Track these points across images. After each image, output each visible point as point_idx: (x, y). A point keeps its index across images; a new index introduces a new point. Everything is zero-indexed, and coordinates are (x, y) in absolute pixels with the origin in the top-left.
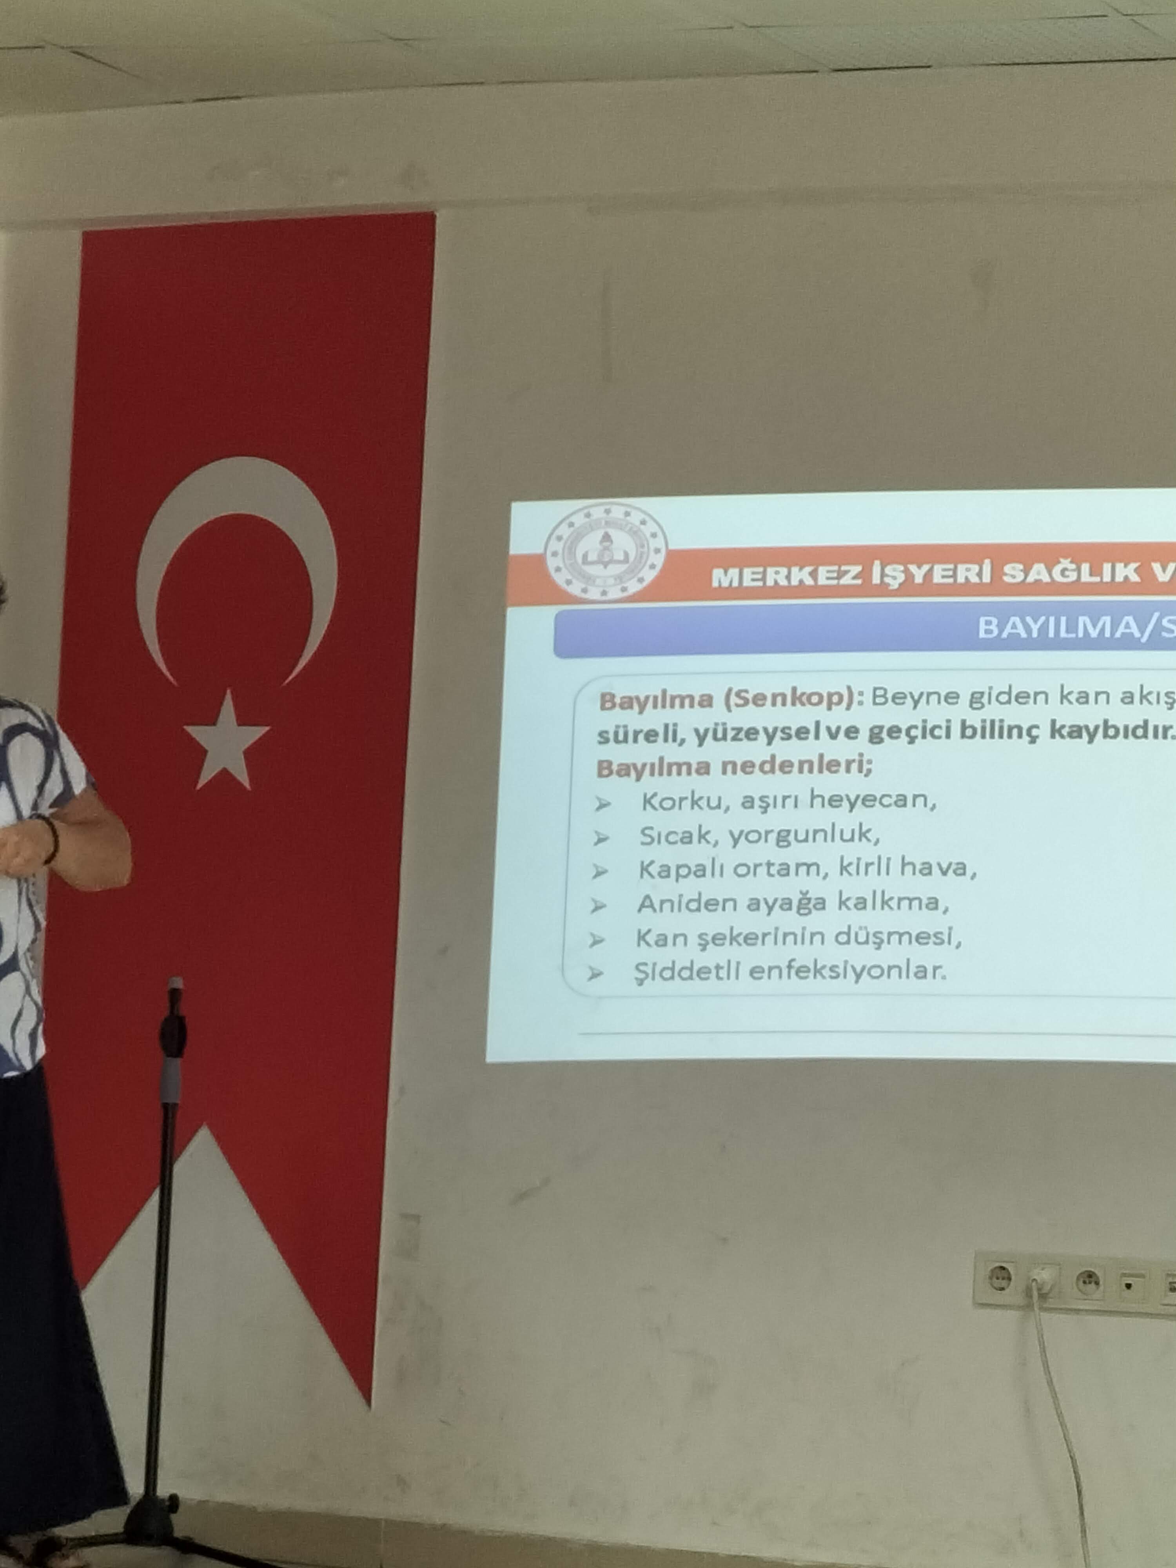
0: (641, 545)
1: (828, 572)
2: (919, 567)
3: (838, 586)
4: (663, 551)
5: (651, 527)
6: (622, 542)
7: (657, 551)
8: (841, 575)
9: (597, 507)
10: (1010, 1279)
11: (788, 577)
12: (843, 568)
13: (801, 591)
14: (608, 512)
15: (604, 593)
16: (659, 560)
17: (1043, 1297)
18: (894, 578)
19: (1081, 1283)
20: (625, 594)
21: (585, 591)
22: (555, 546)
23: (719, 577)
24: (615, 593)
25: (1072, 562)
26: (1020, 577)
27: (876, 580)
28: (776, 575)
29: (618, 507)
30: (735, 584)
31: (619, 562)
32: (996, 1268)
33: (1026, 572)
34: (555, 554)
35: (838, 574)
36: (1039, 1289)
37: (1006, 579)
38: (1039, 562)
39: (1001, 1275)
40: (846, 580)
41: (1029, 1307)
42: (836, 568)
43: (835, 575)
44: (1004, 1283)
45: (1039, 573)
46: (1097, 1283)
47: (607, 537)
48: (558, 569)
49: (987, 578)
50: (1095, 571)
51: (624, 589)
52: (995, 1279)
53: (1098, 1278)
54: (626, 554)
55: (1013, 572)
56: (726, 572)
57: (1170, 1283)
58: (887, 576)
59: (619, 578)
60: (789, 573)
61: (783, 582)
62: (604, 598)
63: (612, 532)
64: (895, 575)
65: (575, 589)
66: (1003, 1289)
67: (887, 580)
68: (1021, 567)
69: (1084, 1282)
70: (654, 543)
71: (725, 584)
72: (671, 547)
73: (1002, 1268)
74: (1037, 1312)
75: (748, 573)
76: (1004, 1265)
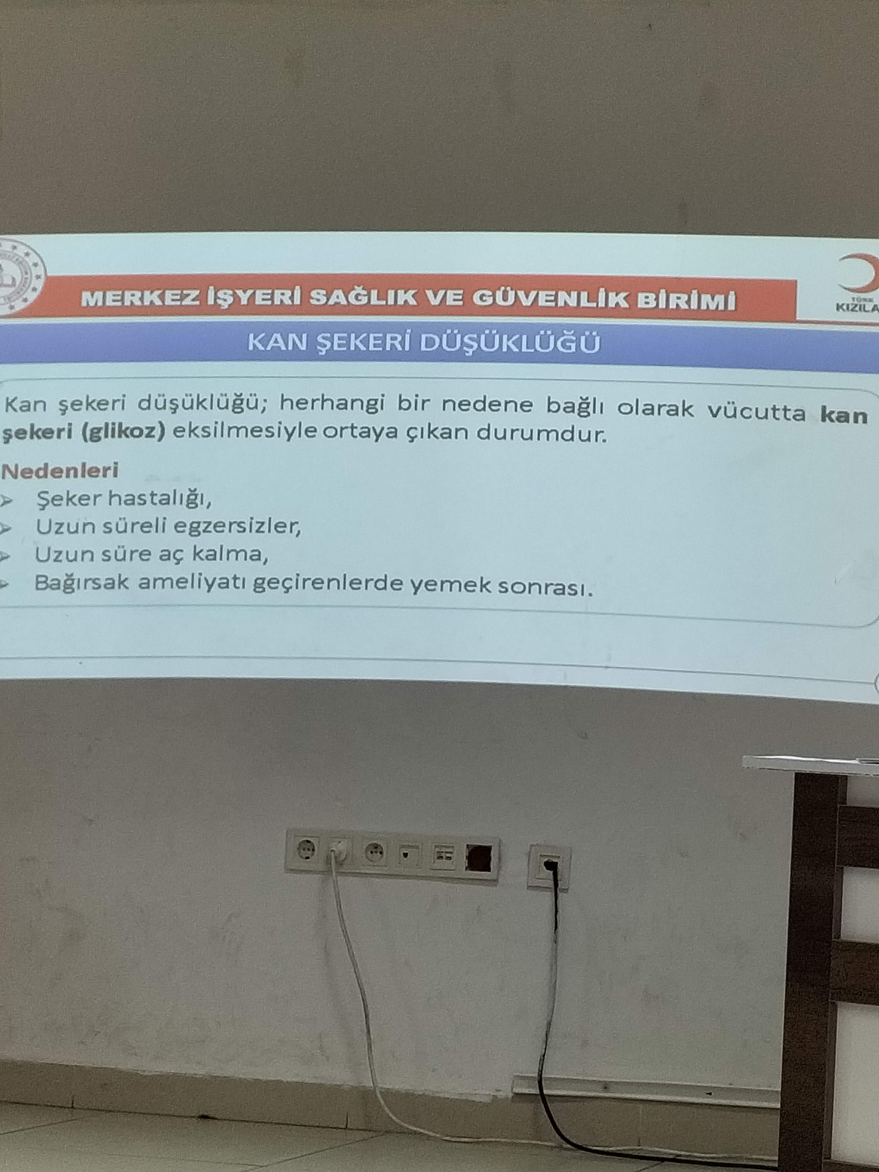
0: (26, 271)
1: (173, 295)
2: (245, 292)
3: (181, 306)
4: (43, 277)
5: (33, 258)
6: (10, 270)
7: (38, 277)
8: (183, 297)
10: (313, 850)
11: (142, 299)
12: (185, 292)
13: (152, 310)
16: (39, 285)
17: (340, 864)
18: (225, 300)
19: (369, 853)
23: (87, 299)
24: (4, 310)
25: (363, 289)
26: (323, 300)
27: (211, 302)
28: (132, 297)
30: (100, 304)
31: (8, 285)
32: (304, 841)
33: (328, 296)
35: (181, 297)
36: (336, 858)
37: (313, 302)
38: (338, 288)
39: (307, 846)
40: (187, 302)
41: (328, 871)
42: (179, 292)
43: (178, 297)
44: (308, 853)
45: (338, 297)
46: (381, 853)
49: (297, 302)
50: (382, 296)
51: (12, 308)
52: (302, 851)
53: (381, 848)
54: (14, 279)
55: (318, 297)
56: (92, 295)
57: (438, 852)
58: (219, 298)
59: (8, 298)
60: (142, 295)
61: (138, 303)
63: (2, 262)
64: (226, 298)
66: (308, 858)
67: (219, 301)
68: (324, 292)
69: (372, 852)
70: (35, 271)
71: (92, 304)
72: (49, 274)
73: (308, 841)
74: (334, 874)
75: (109, 295)
76: (309, 839)
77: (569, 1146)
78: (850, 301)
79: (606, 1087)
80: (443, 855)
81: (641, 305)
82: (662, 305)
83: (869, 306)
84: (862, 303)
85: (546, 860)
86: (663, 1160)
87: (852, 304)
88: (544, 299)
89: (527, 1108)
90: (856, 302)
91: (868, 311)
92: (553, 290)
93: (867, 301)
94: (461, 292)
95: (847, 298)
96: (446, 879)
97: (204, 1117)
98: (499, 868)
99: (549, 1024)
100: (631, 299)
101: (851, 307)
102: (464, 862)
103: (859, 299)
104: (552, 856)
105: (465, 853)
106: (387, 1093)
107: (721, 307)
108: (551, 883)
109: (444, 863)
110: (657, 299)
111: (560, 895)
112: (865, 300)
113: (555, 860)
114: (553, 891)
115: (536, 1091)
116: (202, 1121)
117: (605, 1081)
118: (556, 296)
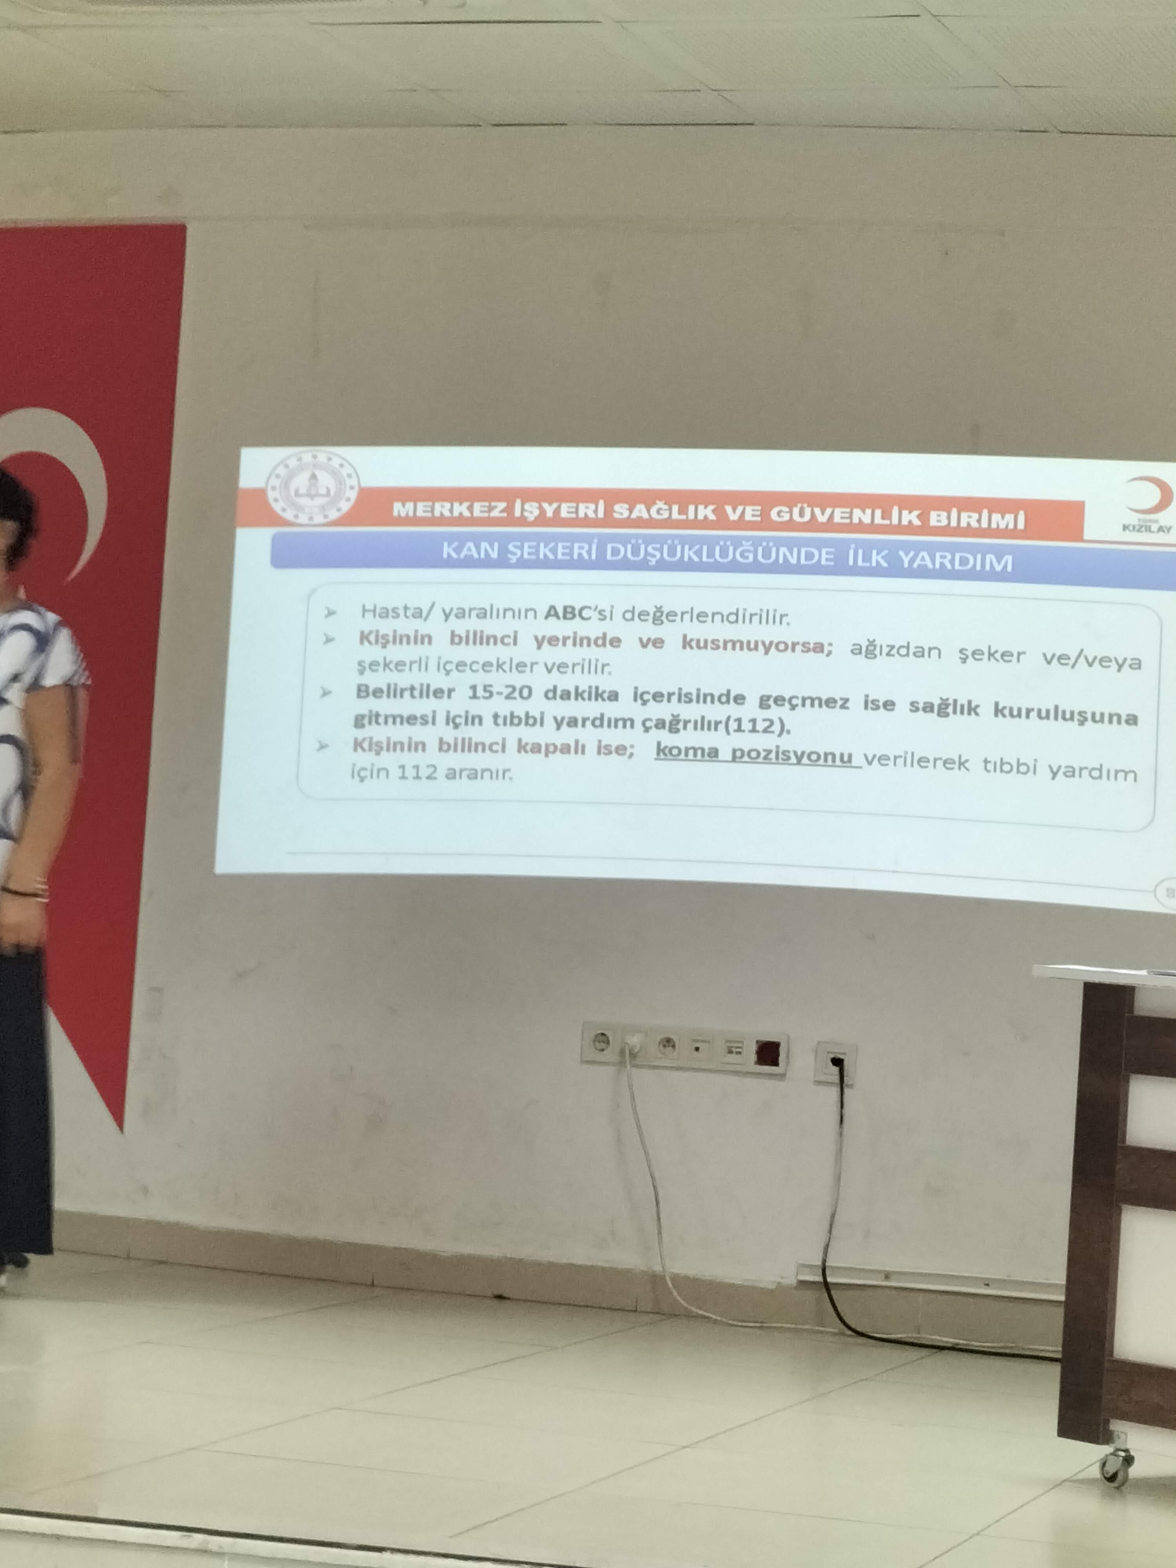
0: (340, 482)
1: (481, 507)
2: (550, 504)
3: (489, 518)
4: (357, 489)
5: (347, 470)
6: (326, 481)
7: (352, 488)
8: (491, 509)
9: (306, 453)
10: (608, 1043)
11: (451, 511)
12: (493, 504)
13: (460, 521)
14: (315, 457)
15: (311, 519)
16: (353, 495)
17: (633, 1056)
18: (531, 512)
19: (661, 1047)
20: (328, 520)
21: (296, 516)
22: (274, 482)
23: (399, 510)
24: (319, 519)
25: (665, 504)
26: (626, 514)
27: (517, 513)
28: (442, 508)
29: (323, 453)
30: (411, 514)
31: (322, 495)
32: (598, 1035)
33: (631, 510)
34: (274, 488)
35: (489, 509)
36: (630, 1051)
37: (616, 515)
38: (640, 503)
39: (602, 1039)
40: (495, 513)
41: (622, 1064)
42: (487, 504)
43: (486, 509)
44: (603, 1045)
45: (640, 511)
46: (674, 1046)
47: (314, 477)
48: (276, 500)
49: (601, 514)
50: (683, 511)
51: (326, 516)
52: (597, 1044)
53: (673, 1042)
54: (328, 490)
55: (621, 510)
56: (404, 505)
57: (728, 1047)
58: (526, 511)
59: (323, 508)
60: (452, 506)
61: (447, 514)
62: (311, 523)
63: (317, 473)
64: (532, 510)
65: (289, 515)
66: (603, 1050)
67: (526, 514)
68: (627, 506)
69: (664, 1046)
70: (350, 482)
71: (403, 514)
72: (362, 485)
73: (603, 1034)
74: (629, 1067)
75: (421, 506)
76: (604, 1032)
77: (850, 1332)
78: (1136, 522)
79: (887, 1276)
80: (734, 1050)
81: (933, 522)
82: (954, 523)
83: (1154, 527)
84: (1148, 524)
85: (832, 1056)
86: (942, 1348)
87: (1139, 525)
88: (839, 515)
89: (810, 1296)
90: (1142, 523)
91: (1153, 532)
92: (849, 507)
93: (1152, 522)
94: (759, 508)
95: (1133, 519)
96: (736, 1073)
97: (500, 1297)
98: (788, 1063)
99: (833, 1216)
100: (924, 517)
101: (1137, 528)
102: (754, 1057)
103: (1145, 521)
104: (839, 1053)
105: (754, 1048)
106: (675, 1278)
107: (1011, 526)
108: (837, 1079)
109: (733, 1058)
110: (949, 518)
111: (846, 1090)
112: (1151, 521)
113: (842, 1057)
114: (839, 1086)
115: (819, 1279)
116: (496, 1302)
117: (886, 1271)
118: (851, 513)
